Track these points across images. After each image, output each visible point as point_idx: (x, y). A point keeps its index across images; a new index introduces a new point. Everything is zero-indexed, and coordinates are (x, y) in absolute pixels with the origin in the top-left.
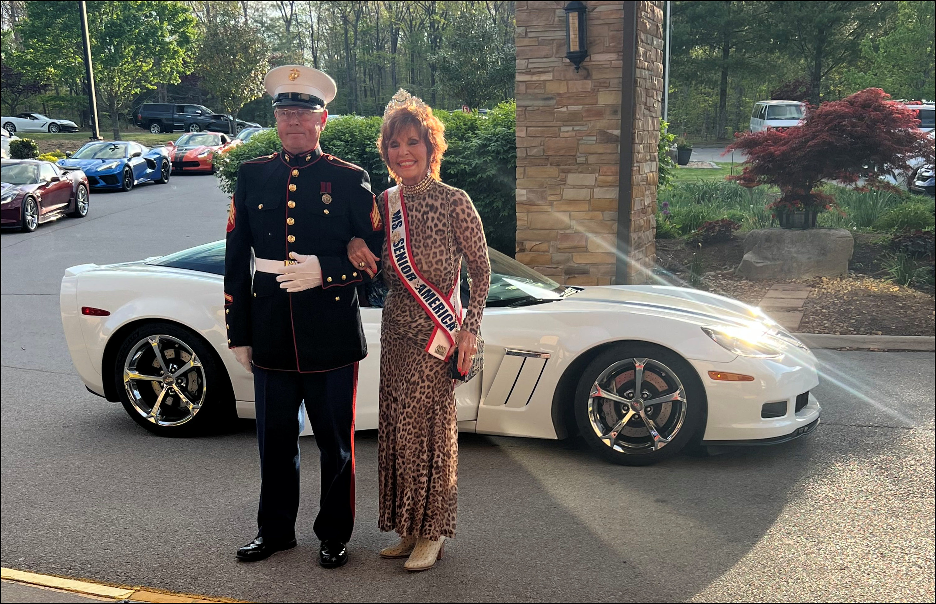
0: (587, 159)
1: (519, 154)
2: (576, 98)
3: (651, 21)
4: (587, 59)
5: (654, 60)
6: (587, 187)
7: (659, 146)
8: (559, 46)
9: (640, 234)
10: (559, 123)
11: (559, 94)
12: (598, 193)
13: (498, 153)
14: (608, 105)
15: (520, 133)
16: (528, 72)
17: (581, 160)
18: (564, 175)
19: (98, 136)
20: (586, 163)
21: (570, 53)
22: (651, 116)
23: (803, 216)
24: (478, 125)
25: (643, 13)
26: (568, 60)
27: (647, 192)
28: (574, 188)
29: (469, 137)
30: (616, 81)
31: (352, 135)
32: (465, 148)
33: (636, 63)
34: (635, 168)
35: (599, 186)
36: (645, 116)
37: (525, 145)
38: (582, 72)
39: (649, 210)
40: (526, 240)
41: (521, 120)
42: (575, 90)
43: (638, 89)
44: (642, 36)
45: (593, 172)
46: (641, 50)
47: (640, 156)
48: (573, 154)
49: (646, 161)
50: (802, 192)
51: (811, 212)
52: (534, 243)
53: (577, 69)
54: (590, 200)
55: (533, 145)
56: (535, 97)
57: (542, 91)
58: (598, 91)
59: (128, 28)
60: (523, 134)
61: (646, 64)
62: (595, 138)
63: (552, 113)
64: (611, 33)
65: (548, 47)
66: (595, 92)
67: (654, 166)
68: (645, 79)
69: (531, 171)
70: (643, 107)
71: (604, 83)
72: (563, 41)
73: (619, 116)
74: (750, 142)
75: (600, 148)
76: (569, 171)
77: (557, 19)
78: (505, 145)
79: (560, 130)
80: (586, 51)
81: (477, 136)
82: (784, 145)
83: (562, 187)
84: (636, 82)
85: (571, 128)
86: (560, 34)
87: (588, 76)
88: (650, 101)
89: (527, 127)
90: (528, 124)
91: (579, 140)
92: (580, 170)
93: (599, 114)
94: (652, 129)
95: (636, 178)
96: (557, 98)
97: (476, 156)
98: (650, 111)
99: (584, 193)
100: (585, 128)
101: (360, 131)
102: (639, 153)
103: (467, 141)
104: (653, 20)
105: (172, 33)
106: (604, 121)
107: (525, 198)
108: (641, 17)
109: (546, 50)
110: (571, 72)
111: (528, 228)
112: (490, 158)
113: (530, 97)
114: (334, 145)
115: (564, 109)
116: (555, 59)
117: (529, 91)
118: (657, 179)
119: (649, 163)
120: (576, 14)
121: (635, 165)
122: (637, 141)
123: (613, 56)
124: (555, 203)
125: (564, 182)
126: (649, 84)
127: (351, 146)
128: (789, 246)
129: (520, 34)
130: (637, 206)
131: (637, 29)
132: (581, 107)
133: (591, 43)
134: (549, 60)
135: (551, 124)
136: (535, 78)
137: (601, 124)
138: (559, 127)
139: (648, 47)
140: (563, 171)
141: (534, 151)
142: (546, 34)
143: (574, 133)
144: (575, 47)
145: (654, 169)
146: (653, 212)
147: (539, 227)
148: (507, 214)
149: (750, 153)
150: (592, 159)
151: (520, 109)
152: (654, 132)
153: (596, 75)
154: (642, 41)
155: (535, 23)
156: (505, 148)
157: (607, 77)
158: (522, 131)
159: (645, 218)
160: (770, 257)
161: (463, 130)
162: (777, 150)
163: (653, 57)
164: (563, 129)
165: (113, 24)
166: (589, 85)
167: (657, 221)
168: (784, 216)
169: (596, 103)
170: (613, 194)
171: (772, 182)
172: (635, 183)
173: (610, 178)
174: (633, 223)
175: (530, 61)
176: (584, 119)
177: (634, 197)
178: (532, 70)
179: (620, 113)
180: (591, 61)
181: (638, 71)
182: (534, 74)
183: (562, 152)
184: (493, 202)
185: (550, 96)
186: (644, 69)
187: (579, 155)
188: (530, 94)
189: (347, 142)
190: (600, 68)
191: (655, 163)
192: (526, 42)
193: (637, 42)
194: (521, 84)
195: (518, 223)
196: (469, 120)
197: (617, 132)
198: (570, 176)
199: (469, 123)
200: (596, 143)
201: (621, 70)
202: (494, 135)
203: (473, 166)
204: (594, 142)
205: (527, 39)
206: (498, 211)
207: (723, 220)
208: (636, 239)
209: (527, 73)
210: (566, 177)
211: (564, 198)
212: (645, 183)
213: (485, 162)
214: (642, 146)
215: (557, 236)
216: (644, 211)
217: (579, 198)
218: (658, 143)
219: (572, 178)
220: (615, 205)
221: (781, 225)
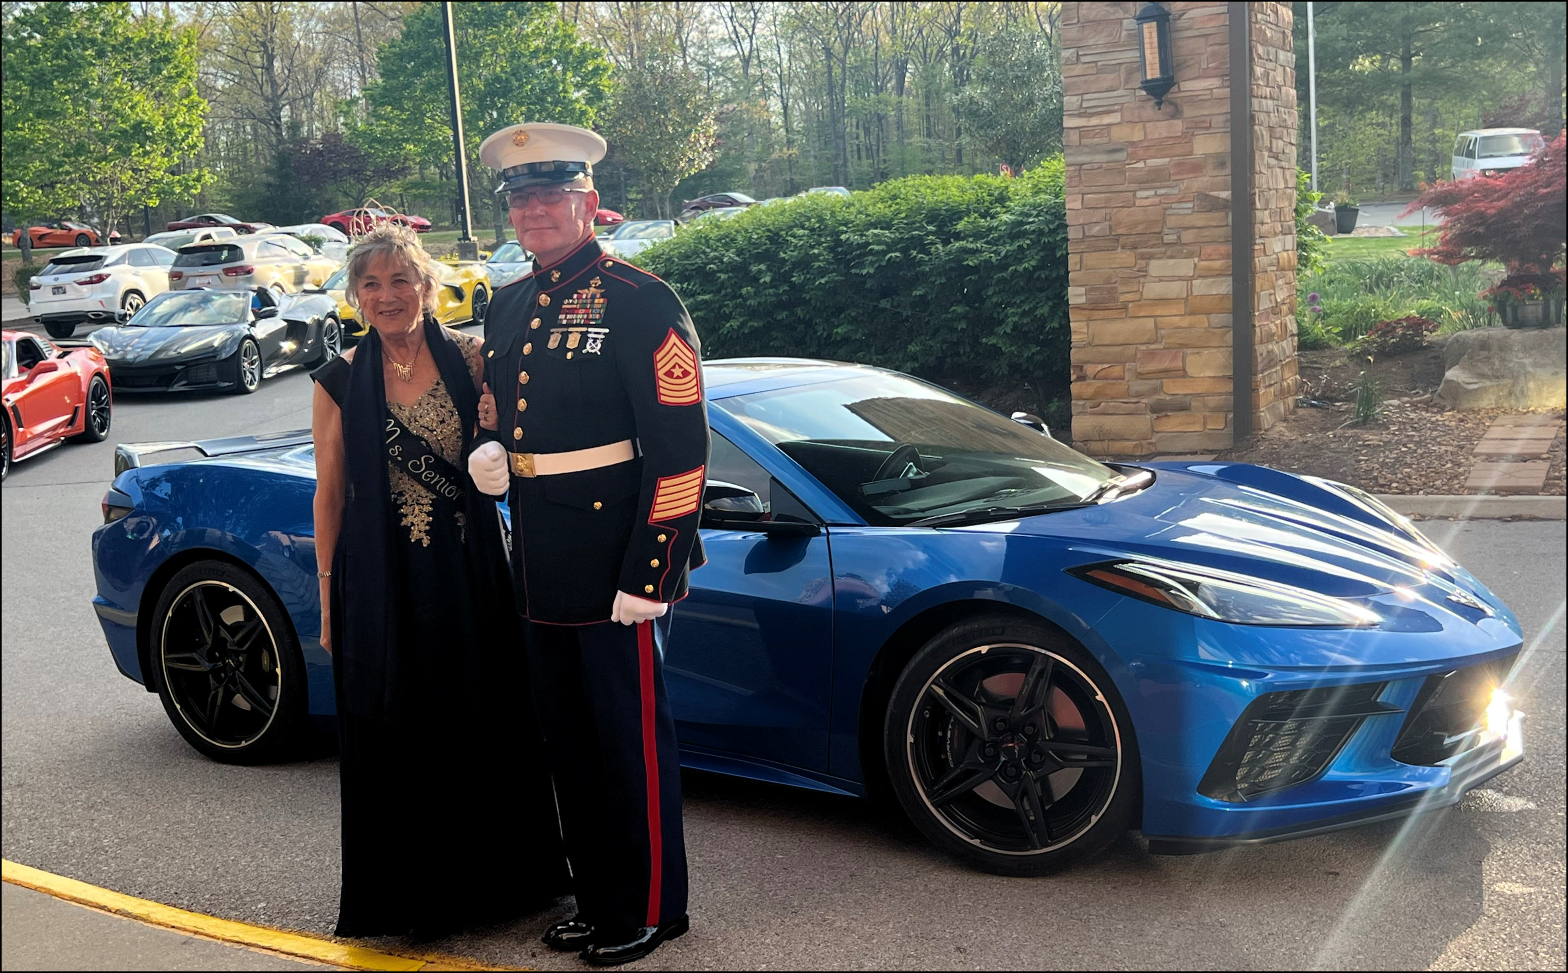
0: (1179, 238)
1: (1072, 234)
2: (1159, 147)
3: (1273, 27)
4: (1175, 88)
5: (1282, 83)
6: (1181, 279)
7: (1296, 210)
8: (1130, 74)
9: (1270, 347)
10: (1133, 186)
11: (1132, 144)
12: (1200, 287)
13: (1040, 233)
14: (1210, 155)
15: (1073, 204)
16: (1082, 114)
17: (1171, 238)
18: (1144, 262)
19: (470, 236)
20: (1178, 242)
21: (1147, 81)
22: (1282, 168)
23: (1540, 309)
24: (1010, 194)
25: (1260, 16)
26: (1144, 93)
27: (1280, 282)
28: (1161, 281)
29: (997, 213)
30: (1221, 118)
31: (821, 220)
32: (990, 229)
33: (1251, 90)
34: (1257, 247)
35: (1200, 277)
36: (1269, 167)
37: (1081, 221)
38: (1167, 109)
39: (1285, 308)
40: (1088, 362)
41: (1073, 184)
42: (1156, 136)
43: (1256, 127)
44: (1260, 49)
45: (1190, 256)
46: (1259, 71)
47: (1265, 227)
48: (1157, 230)
49: (1276, 234)
50: (1536, 270)
51: (1552, 302)
52: (1100, 367)
53: (1159, 104)
54: (1187, 298)
55: (1094, 220)
56: (1095, 149)
57: (1105, 140)
58: (1193, 135)
59: (517, 84)
60: (1077, 205)
61: (1268, 90)
62: (1190, 205)
63: (1122, 172)
64: (1209, 49)
65: (1112, 76)
66: (1187, 137)
67: (1290, 241)
68: (1268, 113)
69: (1091, 259)
70: (1266, 154)
71: (1203, 122)
72: (1135, 66)
73: (1228, 171)
74: (1446, 197)
75: (1200, 220)
76: (1151, 257)
77: (1124, 33)
78: (1052, 222)
79: (1134, 196)
80: (1172, 78)
81: (1008, 211)
82: (1499, 199)
83: (1142, 280)
84: (1252, 118)
85: (1152, 193)
86: (1132, 55)
87: (1176, 113)
88: (1278, 145)
89: (1083, 194)
90: (1086, 190)
91: (1165, 209)
92: (1168, 253)
93: (1197, 168)
94: (1282, 186)
95: (1260, 261)
96: (1130, 150)
97: (1007, 240)
98: (1277, 159)
99: (1175, 289)
100: (1176, 191)
101: (833, 213)
102: (1262, 223)
103: (993, 218)
104: (1277, 25)
105: (578, 87)
106: (1205, 179)
107: (1082, 300)
108: (1257, 22)
109: (1109, 79)
110: (1149, 111)
111: (1089, 344)
112: (1028, 242)
113: (1086, 150)
114: (794, 236)
115: (1141, 165)
116: (1125, 92)
117: (1085, 141)
118: (1294, 261)
119: (1280, 237)
120: (1154, 24)
121: (1258, 241)
122: (1258, 205)
123: (1214, 82)
124: (1130, 305)
125: (1144, 272)
126: (1274, 120)
127: (820, 236)
128: (1521, 355)
129: (1068, 59)
130: (1263, 303)
131: (1250, 41)
132: (1168, 160)
133: (1178, 65)
134: (1115, 93)
135: (1121, 188)
136: (1094, 121)
137: (1199, 183)
138: (1135, 191)
139: (1271, 65)
140: (1143, 257)
141: (1096, 230)
142: (1109, 56)
143: (1157, 200)
144: (1153, 72)
145: (1289, 246)
146: (1291, 311)
147: (1107, 342)
148: (1057, 326)
149: (1446, 214)
150: (1188, 236)
151: (1072, 168)
152: (1289, 191)
153: (1188, 112)
154: (1260, 57)
155: (1091, 42)
156: (1051, 227)
157: (1206, 113)
158: (1075, 201)
159: (1278, 322)
160: (1490, 373)
161: (986, 204)
162: (1491, 208)
163: (1280, 79)
164: (1140, 194)
165: (497, 79)
166: (1178, 126)
167: (1299, 325)
168: (1509, 309)
169: (1191, 153)
170: (1224, 287)
171: (1485, 257)
172: (1258, 269)
173: (1218, 264)
174: (1258, 330)
175: (1086, 97)
176: (1173, 178)
177: (1258, 289)
178: (1088, 111)
179: (1229, 165)
180: (1180, 91)
181: (1255, 101)
182: (1092, 115)
183: (1140, 229)
184: (1035, 308)
185: (1118, 147)
186: (1266, 98)
187: (1166, 231)
188: (1086, 146)
189: (812, 230)
190: (1194, 100)
191: (1289, 237)
192: (1078, 69)
193: (1252, 60)
194: (1072, 132)
195: (1074, 338)
196: (996, 188)
197: (1225, 194)
198: (1154, 263)
199: (996, 194)
200: (1193, 212)
201: (1229, 101)
202: (1034, 206)
203: (1003, 254)
204: (1189, 211)
205: (1080, 66)
206: (1043, 320)
207: (1408, 318)
208: (1264, 354)
209: (1080, 115)
210: (1147, 265)
211: (1145, 296)
212: (1275, 268)
213: (1020, 247)
214: (1267, 212)
215: (1136, 355)
216: (1275, 310)
217: (1169, 296)
218: (1294, 206)
219: (1156, 267)
220: (1229, 304)
221: (1505, 323)
